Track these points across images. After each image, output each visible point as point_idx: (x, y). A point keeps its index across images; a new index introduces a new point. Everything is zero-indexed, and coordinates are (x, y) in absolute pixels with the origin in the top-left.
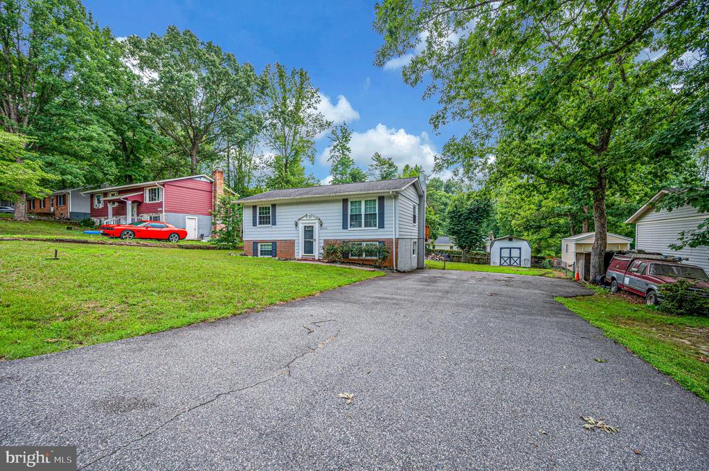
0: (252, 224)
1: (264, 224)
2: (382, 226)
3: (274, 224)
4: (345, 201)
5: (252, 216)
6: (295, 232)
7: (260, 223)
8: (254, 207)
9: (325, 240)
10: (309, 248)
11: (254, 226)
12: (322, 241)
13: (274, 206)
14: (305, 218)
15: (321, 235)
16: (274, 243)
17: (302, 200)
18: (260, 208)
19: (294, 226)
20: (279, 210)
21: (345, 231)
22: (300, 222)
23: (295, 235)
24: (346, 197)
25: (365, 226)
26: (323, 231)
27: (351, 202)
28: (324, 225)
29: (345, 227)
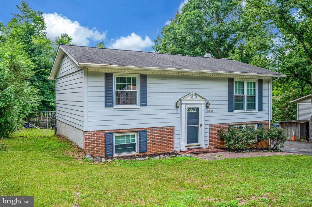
0: (103, 104)
1: (124, 103)
2: (260, 109)
3: (144, 103)
4: (231, 80)
5: (103, 89)
6: (175, 116)
7: (118, 102)
8: (108, 76)
9: (211, 125)
10: (193, 136)
11: (106, 106)
12: (208, 127)
13: (144, 77)
14: (189, 98)
15: (207, 118)
16: (142, 133)
17: (186, 74)
18: (118, 79)
19: (174, 107)
20: (152, 85)
21: (231, 113)
22: (183, 102)
23: (175, 120)
24: (232, 77)
25: (247, 109)
26: (210, 114)
27: (235, 82)
28: (210, 107)
29: (231, 110)
